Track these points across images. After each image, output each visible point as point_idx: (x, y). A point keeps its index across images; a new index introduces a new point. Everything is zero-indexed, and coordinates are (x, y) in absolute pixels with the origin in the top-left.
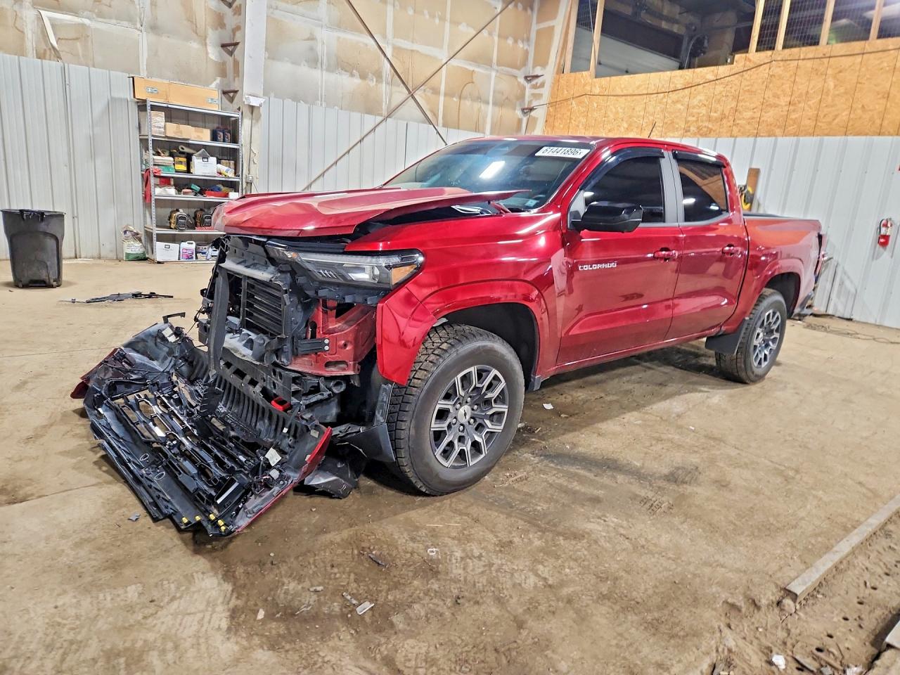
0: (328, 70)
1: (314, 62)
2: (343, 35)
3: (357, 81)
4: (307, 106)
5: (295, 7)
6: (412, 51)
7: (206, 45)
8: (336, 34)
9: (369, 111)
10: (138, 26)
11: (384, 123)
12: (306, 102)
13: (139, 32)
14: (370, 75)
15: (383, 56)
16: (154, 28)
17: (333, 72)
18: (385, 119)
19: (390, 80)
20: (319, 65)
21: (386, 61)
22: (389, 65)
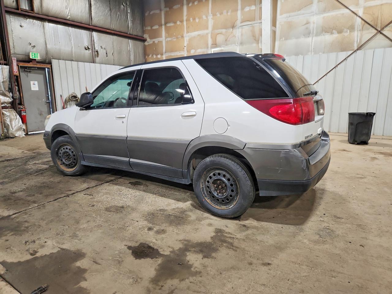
0: (317, 35)
1: (308, 34)
2: (326, 15)
3: (336, 36)
4: (303, 56)
5: (299, 12)
6: (382, 5)
7: (258, 43)
8: (322, 16)
9: (343, 50)
10: (237, 44)
11: (354, 54)
12: (302, 54)
13: (236, 47)
14: (345, 30)
15: (356, 16)
16: (242, 44)
17: (319, 35)
18: (355, 51)
19: (361, 28)
20: (311, 35)
21: (358, 18)
22: (360, 20)
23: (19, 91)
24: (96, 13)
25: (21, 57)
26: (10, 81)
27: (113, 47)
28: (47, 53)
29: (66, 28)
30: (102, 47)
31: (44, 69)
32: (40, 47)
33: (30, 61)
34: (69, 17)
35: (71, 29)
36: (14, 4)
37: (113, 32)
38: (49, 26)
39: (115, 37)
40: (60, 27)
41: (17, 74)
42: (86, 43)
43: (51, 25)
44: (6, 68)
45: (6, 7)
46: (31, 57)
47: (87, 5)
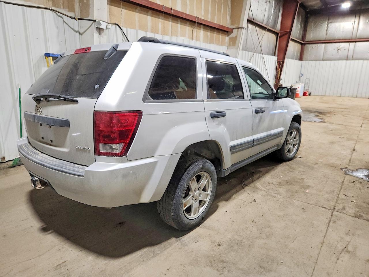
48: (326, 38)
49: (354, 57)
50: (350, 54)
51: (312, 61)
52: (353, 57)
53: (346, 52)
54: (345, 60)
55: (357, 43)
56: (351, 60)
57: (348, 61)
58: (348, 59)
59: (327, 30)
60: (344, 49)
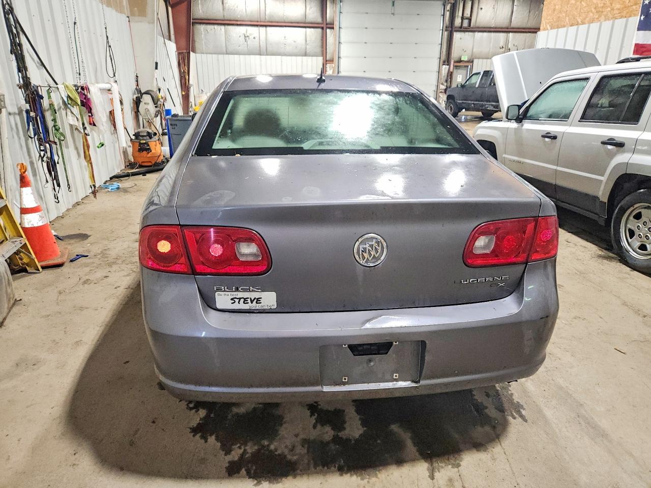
23: (450, 82)
24: (516, 18)
25: (456, 59)
26: (448, 76)
27: (525, 43)
28: (472, 56)
29: (490, 34)
30: (514, 45)
31: (468, 66)
32: (469, 52)
33: (460, 61)
34: (494, 25)
35: (493, 34)
36: (460, 25)
37: (527, 30)
38: (478, 35)
39: (530, 34)
40: (485, 34)
41: (451, 69)
42: (502, 44)
43: (480, 34)
44: (448, 67)
45: (456, 28)
46: (462, 59)
47: (510, 14)
48: (224, 16)
49: (268, 51)
50: (263, 44)
51: (212, 54)
52: (266, 50)
53: (256, 42)
54: (258, 55)
55: (268, 28)
56: (266, 55)
57: (263, 57)
58: (262, 53)
59: (223, 3)
60: (252, 37)
